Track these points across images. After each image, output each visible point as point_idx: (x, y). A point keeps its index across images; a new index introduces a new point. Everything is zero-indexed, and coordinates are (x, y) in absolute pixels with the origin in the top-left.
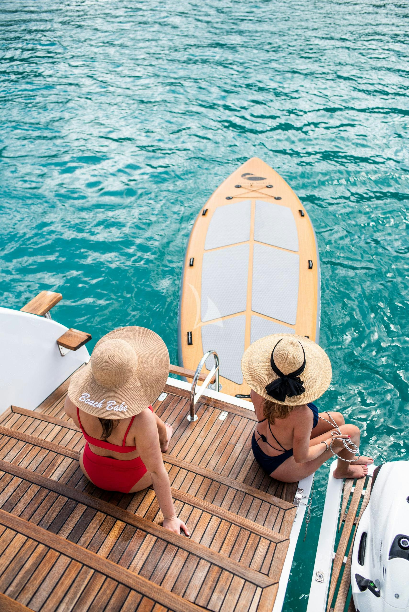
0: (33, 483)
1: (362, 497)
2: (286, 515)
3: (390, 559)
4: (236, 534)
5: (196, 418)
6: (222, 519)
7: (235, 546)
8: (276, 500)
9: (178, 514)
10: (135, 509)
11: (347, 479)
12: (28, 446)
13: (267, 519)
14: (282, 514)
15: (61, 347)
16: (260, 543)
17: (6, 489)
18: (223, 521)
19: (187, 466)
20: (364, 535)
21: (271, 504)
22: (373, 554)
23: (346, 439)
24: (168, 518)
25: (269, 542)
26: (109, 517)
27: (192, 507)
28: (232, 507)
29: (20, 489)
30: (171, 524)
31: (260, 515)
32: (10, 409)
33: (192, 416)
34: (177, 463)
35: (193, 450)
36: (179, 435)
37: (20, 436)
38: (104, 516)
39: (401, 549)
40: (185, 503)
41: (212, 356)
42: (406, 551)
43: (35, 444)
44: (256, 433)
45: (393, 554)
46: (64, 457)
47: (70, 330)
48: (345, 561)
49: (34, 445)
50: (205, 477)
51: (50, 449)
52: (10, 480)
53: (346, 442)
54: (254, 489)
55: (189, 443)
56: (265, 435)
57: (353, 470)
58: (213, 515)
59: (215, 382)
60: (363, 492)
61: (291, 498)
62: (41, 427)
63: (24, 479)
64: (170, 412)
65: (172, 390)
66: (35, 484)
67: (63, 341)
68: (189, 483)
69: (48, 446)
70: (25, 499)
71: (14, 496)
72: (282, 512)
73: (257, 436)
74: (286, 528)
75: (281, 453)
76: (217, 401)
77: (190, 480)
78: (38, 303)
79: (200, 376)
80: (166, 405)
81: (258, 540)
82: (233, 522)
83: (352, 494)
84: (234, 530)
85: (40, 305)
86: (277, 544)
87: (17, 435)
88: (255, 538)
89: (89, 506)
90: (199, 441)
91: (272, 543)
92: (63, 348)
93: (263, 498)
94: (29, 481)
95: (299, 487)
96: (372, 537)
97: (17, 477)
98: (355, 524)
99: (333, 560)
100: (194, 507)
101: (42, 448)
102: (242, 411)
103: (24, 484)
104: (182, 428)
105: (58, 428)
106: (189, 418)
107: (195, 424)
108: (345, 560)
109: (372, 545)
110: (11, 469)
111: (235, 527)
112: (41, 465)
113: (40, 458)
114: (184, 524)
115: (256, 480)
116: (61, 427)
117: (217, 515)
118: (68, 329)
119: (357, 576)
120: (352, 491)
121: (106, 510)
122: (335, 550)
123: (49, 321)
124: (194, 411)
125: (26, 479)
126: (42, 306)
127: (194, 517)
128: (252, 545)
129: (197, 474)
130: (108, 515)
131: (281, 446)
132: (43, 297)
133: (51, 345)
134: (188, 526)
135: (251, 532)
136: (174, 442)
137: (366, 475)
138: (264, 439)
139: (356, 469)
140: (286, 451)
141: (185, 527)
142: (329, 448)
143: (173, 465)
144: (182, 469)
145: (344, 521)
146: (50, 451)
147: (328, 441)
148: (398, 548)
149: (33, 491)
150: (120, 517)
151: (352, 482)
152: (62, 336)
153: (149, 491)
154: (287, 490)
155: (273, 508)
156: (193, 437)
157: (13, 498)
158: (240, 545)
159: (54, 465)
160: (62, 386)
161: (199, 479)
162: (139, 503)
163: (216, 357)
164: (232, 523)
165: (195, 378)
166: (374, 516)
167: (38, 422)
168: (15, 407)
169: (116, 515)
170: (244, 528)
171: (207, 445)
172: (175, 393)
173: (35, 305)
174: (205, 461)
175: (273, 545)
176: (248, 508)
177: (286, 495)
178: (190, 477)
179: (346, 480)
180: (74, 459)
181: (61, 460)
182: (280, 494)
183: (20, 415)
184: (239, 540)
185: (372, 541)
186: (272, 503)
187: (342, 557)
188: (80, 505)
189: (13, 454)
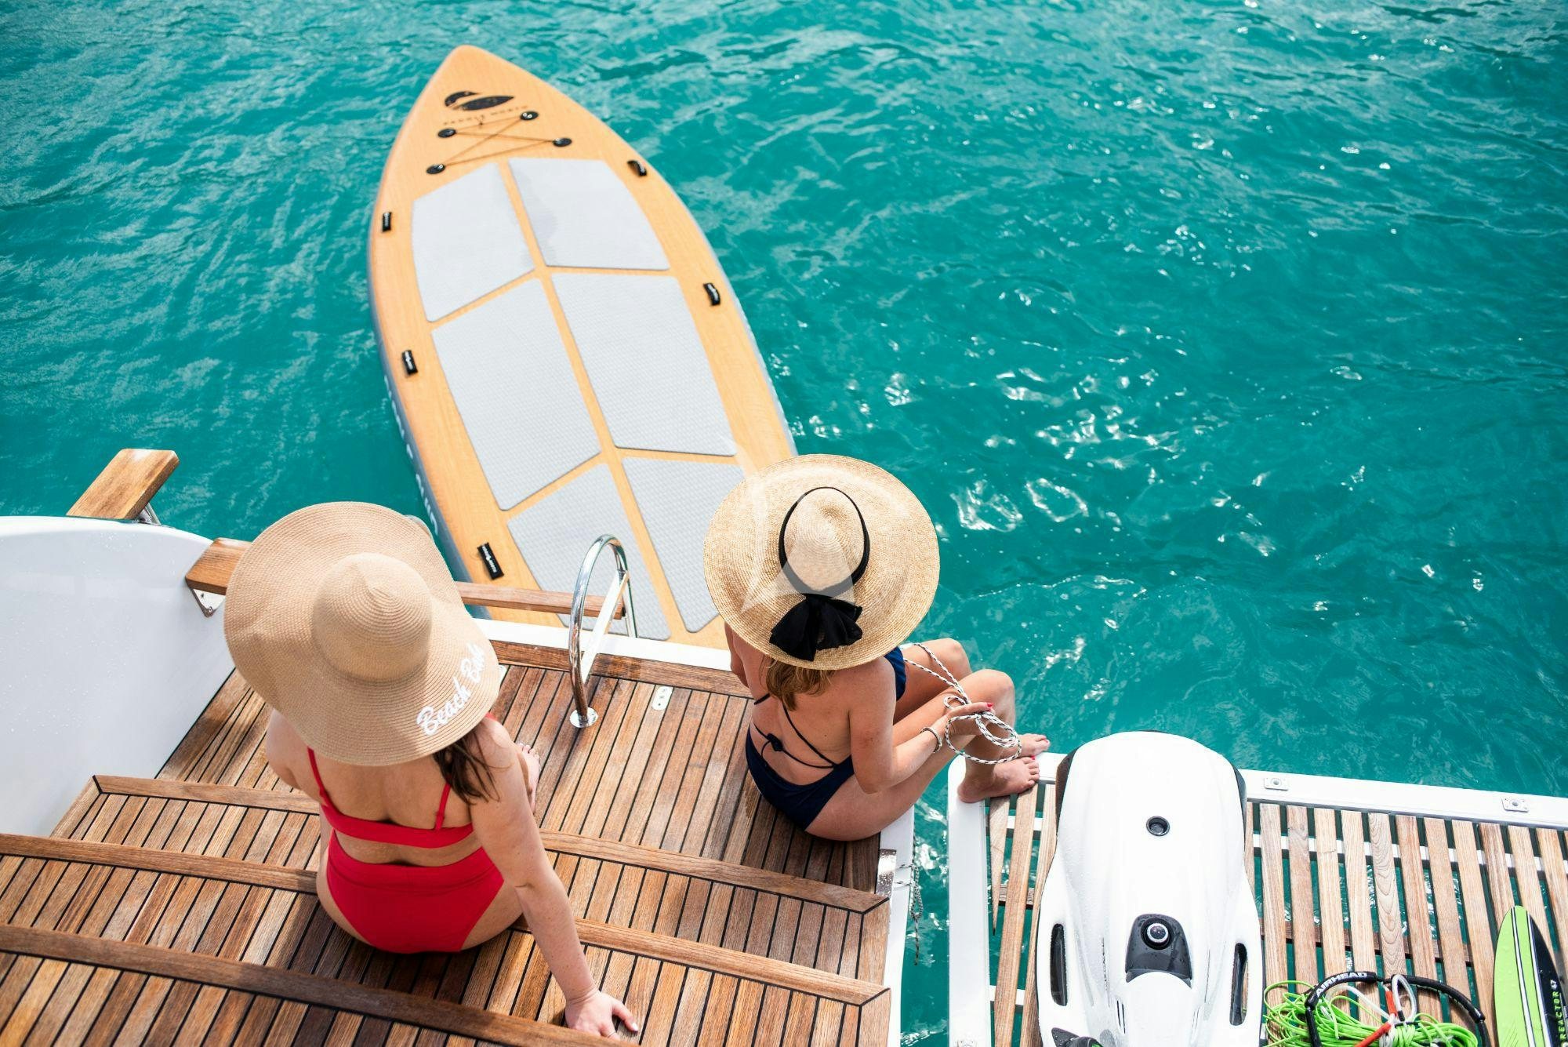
0: (203, 984)
1: (1037, 836)
2: (867, 926)
3: (1129, 980)
4: (754, 1003)
5: (592, 714)
6: (714, 972)
7: (759, 1033)
8: (833, 891)
9: (599, 982)
10: (487, 991)
11: (992, 798)
12: (166, 881)
13: (822, 944)
14: (857, 925)
15: (199, 593)
16: (819, 1012)
17: (132, 1016)
18: (718, 977)
19: (596, 849)
20: (1058, 932)
21: (826, 905)
22: (1085, 975)
23: (981, 713)
24: (576, 999)
25: (840, 1006)
26: (425, 1032)
27: (633, 957)
28: (729, 932)
29: (171, 1007)
30: (587, 1012)
31: (803, 938)
32: (94, 786)
33: (582, 713)
34: (566, 847)
35: (602, 800)
36: (556, 770)
37: (137, 857)
38: (411, 1034)
39: (1151, 950)
40: (612, 950)
41: (609, 550)
42: (1162, 951)
43: (185, 871)
44: (754, 731)
45: (1134, 968)
46: (269, 891)
47: (216, 543)
48: (1020, 1001)
49: (183, 875)
50: (646, 868)
51: (229, 877)
52: (137, 990)
53: (984, 720)
54: (776, 875)
55: (587, 786)
56: (777, 734)
57: (1006, 774)
58: (688, 967)
59: (623, 612)
60: (1038, 824)
61: (869, 879)
62: (189, 820)
63: (175, 979)
64: (523, 712)
65: (516, 655)
66: (210, 984)
67: (201, 578)
68: (608, 891)
69: (220, 872)
70: (192, 1030)
71: (160, 1029)
72: (855, 919)
73: (759, 741)
74: (872, 959)
75: (824, 773)
76: (636, 664)
77: (610, 883)
78: (114, 486)
79: (587, 604)
80: (508, 697)
81: (812, 1008)
82: (742, 975)
83: (1010, 834)
84: (749, 993)
85: (121, 492)
86: (860, 1007)
87: (129, 856)
88: (804, 1003)
89: (366, 1015)
90: (611, 777)
91: (849, 1007)
92: (207, 594)
93: (804, 894)
94: (191, 981)
95: (883, 845)
96: (1077, 933)
97: (157, 975)
98: (1029, 907)
99: (992, 1004)
100: (637, 955)
101: (206, 878)
102: (708, 678)
103: (178, 993)
104: (561, 749)
105: (236, 813)
106: (575, 719)
107: (593, 732)
108: (1021, 997)
109: (1081, 952)
110: (135, 958)
111: (749, 986)
112: (212, 926)
113: (205, 908)
114: (619, 1005)
115: (775, 848)
116: (243, 810)
117: (699, 965)
118: (208, 542)
119: (1056, 1033)
120: (1011, 826)
121: (414, 1014)
122: (994, 980)
123: (154, 530)
124: (585, 699)
125: (183, 975)
126: (127, 493)
127: (643, 981)
128: (800, 1022)
129: (624, 864)
130: (422, 1027)
131: (822, 757)
132: (124, 467)
133: (173, 593)
134: (632, 1008)
135: (792, 990)
136: (547, 787)
137: (1037, 781)
138: (777, 744)
139: (1012, 770)
140: (834, 765)
141: (625, 1011)
142: (944, 742)
143: (559, 852)
144: (583, 860)
145: (1002, 904)
146: (229, 882)
147: (940, 725)
148: (1142, 947)
149: (209, 1005)
150: (455, 1027)
151: (1006, 806)
152: (196, 565)
153: (514, 938)
154: (854, 859)
155: (833, 915)
156: (595, 767)
157: (156, 1037)
158: (770, 1029)
159: (247, 918)
160: (221, 696)
161: (633, 876)
162: (493, 974)
163: (618, 550)
164: (740, 978)
165: (574, 612)
166: (1074, 880)
167: (178, 806)
168: (106, 778)
169: (445, 1025)
170: (771, 984)
171: (634, 780)
172: (527, 660)
173: (107, 494)
174: (636, 825)
175: (851, 1011)
176: (770, 926)
177: (855, 871)
178: (609, 876)
179: (992, 803)
180: (298, 892)
181: (263, 902)
182: (838, 871)
183: (124, 798)
184: (766, 1015)
185: (1079, 942)
186: (825, 901)
187: (1012, 992)
188: (342, 1016)
189: (128, 910)
